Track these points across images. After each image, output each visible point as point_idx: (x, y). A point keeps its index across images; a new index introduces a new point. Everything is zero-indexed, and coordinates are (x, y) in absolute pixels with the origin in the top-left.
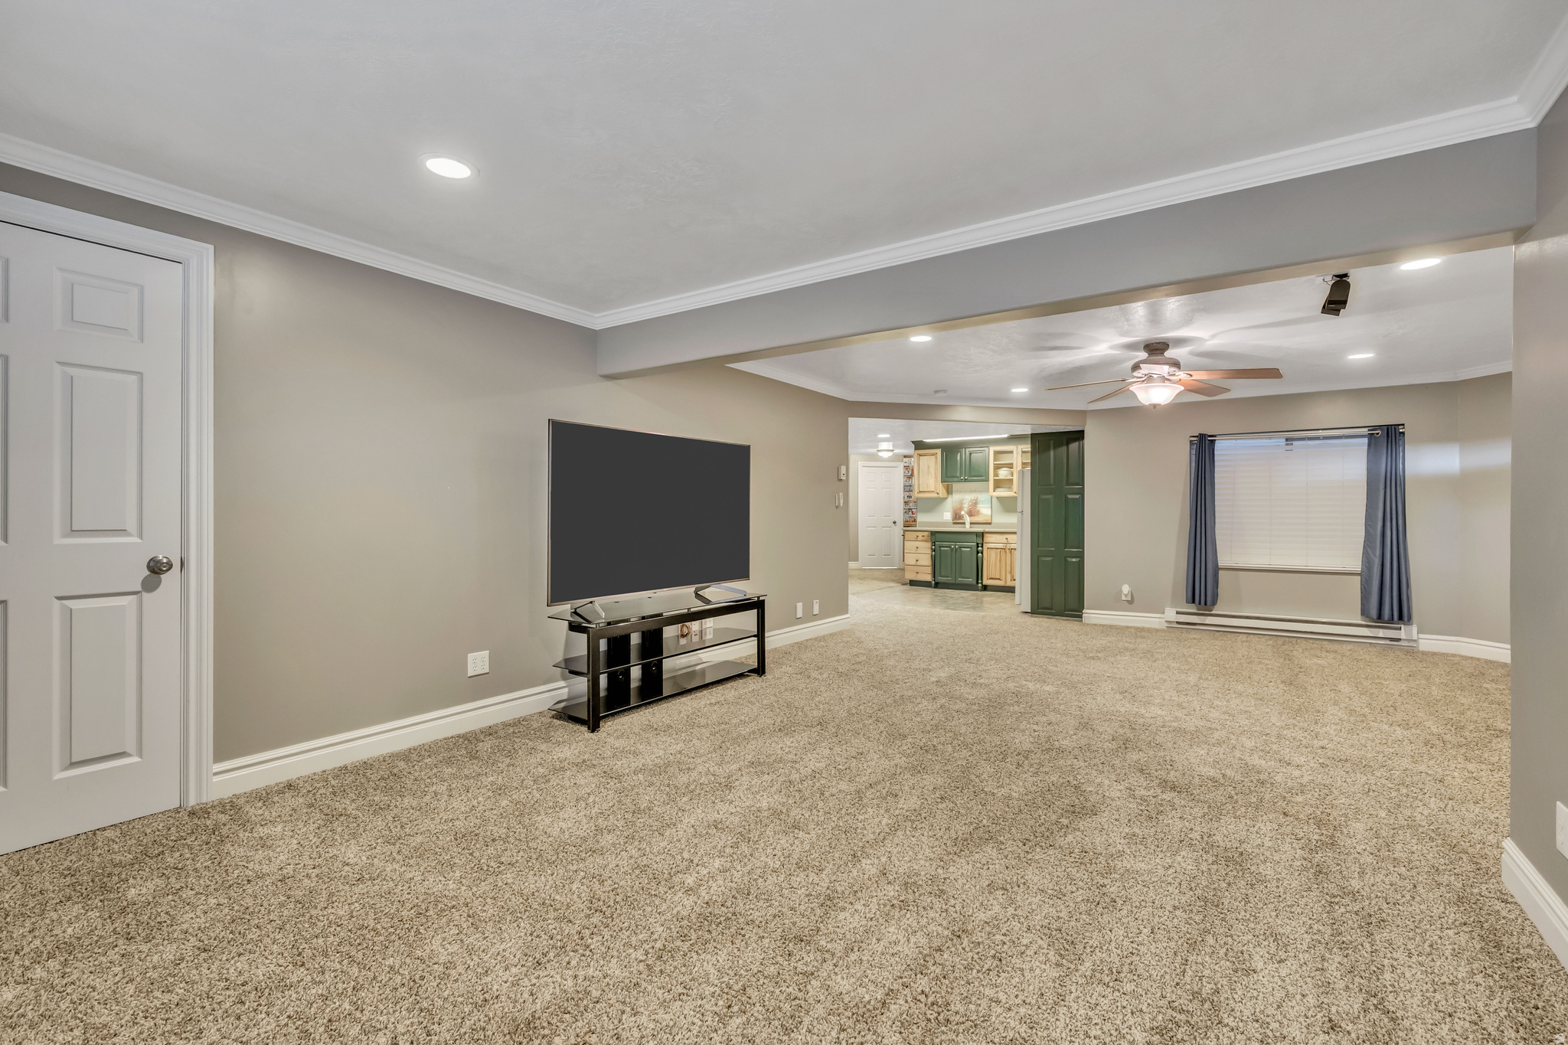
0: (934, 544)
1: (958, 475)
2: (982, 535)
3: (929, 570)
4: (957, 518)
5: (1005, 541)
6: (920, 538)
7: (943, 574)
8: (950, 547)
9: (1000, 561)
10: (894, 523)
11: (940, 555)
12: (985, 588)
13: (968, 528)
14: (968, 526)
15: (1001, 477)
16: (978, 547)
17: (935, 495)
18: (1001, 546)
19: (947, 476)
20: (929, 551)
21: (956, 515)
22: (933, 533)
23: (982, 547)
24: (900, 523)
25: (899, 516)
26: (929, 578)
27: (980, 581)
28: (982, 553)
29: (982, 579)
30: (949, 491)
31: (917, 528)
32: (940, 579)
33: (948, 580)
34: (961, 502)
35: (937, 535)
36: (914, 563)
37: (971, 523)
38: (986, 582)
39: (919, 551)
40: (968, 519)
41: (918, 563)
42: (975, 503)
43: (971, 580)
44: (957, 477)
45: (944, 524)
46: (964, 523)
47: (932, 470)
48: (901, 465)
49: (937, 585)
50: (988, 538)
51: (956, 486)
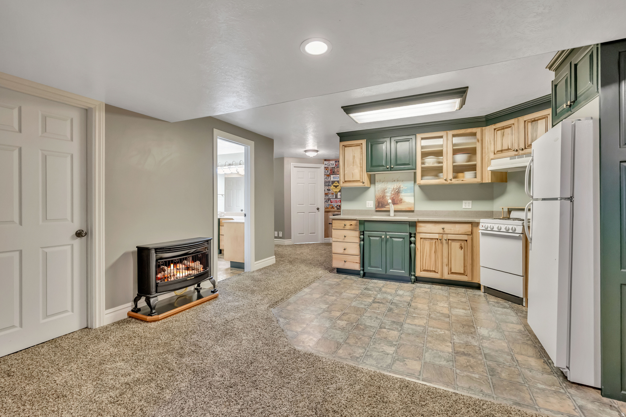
0: (362, 233)
1: (384, 163)
2: (413, 224)
3: (358, 259)
4: (381, 205)
5: (441, 231)
6: (348, 227)
7: (372, 264)
8: (381, 237)
9: (435, 252)
10: (318, 209)
11: (370, 245)
12: (418, 280)
13: (392, 217)
14: (392, 213)
15: (427, 165)
16: (411, 237)
17: (360, 184)
18: (437, 236)
19: (372, 166)
20: (357, 240)
21: (379, 203)
22: (362, 223)
23: (415, 237)
24: (322, 210)
25: (321, 204)
26: (357, 267)
27: (413, 273)
28: (415, 244)
29: (414, 272)
30: (372, 180)
31: (341, 217)
32: (368, 269)
33: (379, 270)
34: (384, 191)
35: (366, 224)
36: (341, 251)
37: (395, 211)
38: (419, 273)
39: (347, 240)
40: (392, 208)
41: (346, 252)
42: (398, 192)
43: (403, 272)
44: (383, 166)
45: (367, 212)
46: (389, 211)
47: (358, 161)
48: (323, 166)
49: (364, 275)
50: (422, 228)
51: (379, 175)
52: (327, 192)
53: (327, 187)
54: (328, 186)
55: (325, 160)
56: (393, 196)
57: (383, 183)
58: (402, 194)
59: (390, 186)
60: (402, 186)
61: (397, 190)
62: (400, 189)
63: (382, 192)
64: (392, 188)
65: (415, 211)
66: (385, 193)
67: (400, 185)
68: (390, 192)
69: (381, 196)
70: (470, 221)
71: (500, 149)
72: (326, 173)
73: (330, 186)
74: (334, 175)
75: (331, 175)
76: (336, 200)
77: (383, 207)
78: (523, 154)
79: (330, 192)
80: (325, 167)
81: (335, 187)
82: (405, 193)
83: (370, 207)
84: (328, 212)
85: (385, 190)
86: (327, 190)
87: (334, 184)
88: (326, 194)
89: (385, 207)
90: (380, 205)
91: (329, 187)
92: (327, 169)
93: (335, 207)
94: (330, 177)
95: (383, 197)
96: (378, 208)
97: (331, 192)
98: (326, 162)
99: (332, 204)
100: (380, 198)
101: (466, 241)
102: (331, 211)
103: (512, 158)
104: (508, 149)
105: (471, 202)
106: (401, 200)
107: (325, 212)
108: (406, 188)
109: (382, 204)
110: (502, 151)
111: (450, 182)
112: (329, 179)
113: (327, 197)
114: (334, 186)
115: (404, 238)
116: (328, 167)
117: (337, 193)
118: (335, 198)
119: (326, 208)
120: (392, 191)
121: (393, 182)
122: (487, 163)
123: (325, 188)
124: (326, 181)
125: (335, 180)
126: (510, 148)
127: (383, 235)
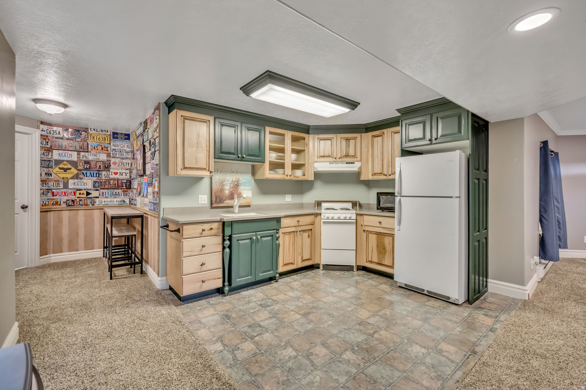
3: (219, 273)
14: (236, 210)
18: (294, 229)
20: (219, 249)
24: (35, 208)
25: (34, 199)
28: (279, 239)
37: (239, 207)
38: (282, 269)
39: (206, 250)
41: (204, 268)
42: (237, 185)
46: (231, 207)
48: (37, 133)
52: (44, 177)
53: (46, 170)
54: (48, 167)
55: (42, 123)
56: (232, 189)
57: (221, 174)
58: (241, 188)
59: (228, 178)
60: (240, 179)
61: (236, 183)
62: (239, 182)
63: (219, 185)
64: (231, 180)
65: (251, 206)
66: (223, 185)
67: (239, 178)
68: (229, 185)
69: (219, 190)
70: (312, 213)
71: (323, 155)
72: (43, 146)
73: (52, 167)
74: (61, 151)
75: (54, 151)
76: (65, 190)
77: (221, 203)
78: (339, 162)
79: (50, 177)
80: (41, 135)
81: (63, 171)
82: (244, 186)
83: (203, 202)
84: (47, 211)
85: (223, 183)
86: (46, 174)
87: (61, 166)
88: (43, 182)
89: (223, 203)
90: (218, 200)
91: (50, 169)
92: (45, 139)
93: (62, 202)
94: (51, 153)
95: (221, 190)
96: (215, 203)
97: (52, 177)
98: (42, 126)
99: (55, 197)
100: (218, 192)
101: (311, 230)
102: (53, 209)
103: (331, 163)
104: (329, 156)
105: (291, 195)
106: (240, 194)
107: (41, 212)
108: (245, 181)
109: (220, 198)
110: (324, 156)
111: (290, 178)
112: (50, 156)
113: (45, 185)
114: (60, 168)
115: (272, 236)
116: (47, 136)
117: (68, 181)
118: (62, 187)
119: (43, 205)
120: (231, 184)
121: (232, 173)
122: (311, 164)
123: (42, 171)
124: (44, 159)
125: (61, 158)
126: (330, 155)
127: (253, 235)
